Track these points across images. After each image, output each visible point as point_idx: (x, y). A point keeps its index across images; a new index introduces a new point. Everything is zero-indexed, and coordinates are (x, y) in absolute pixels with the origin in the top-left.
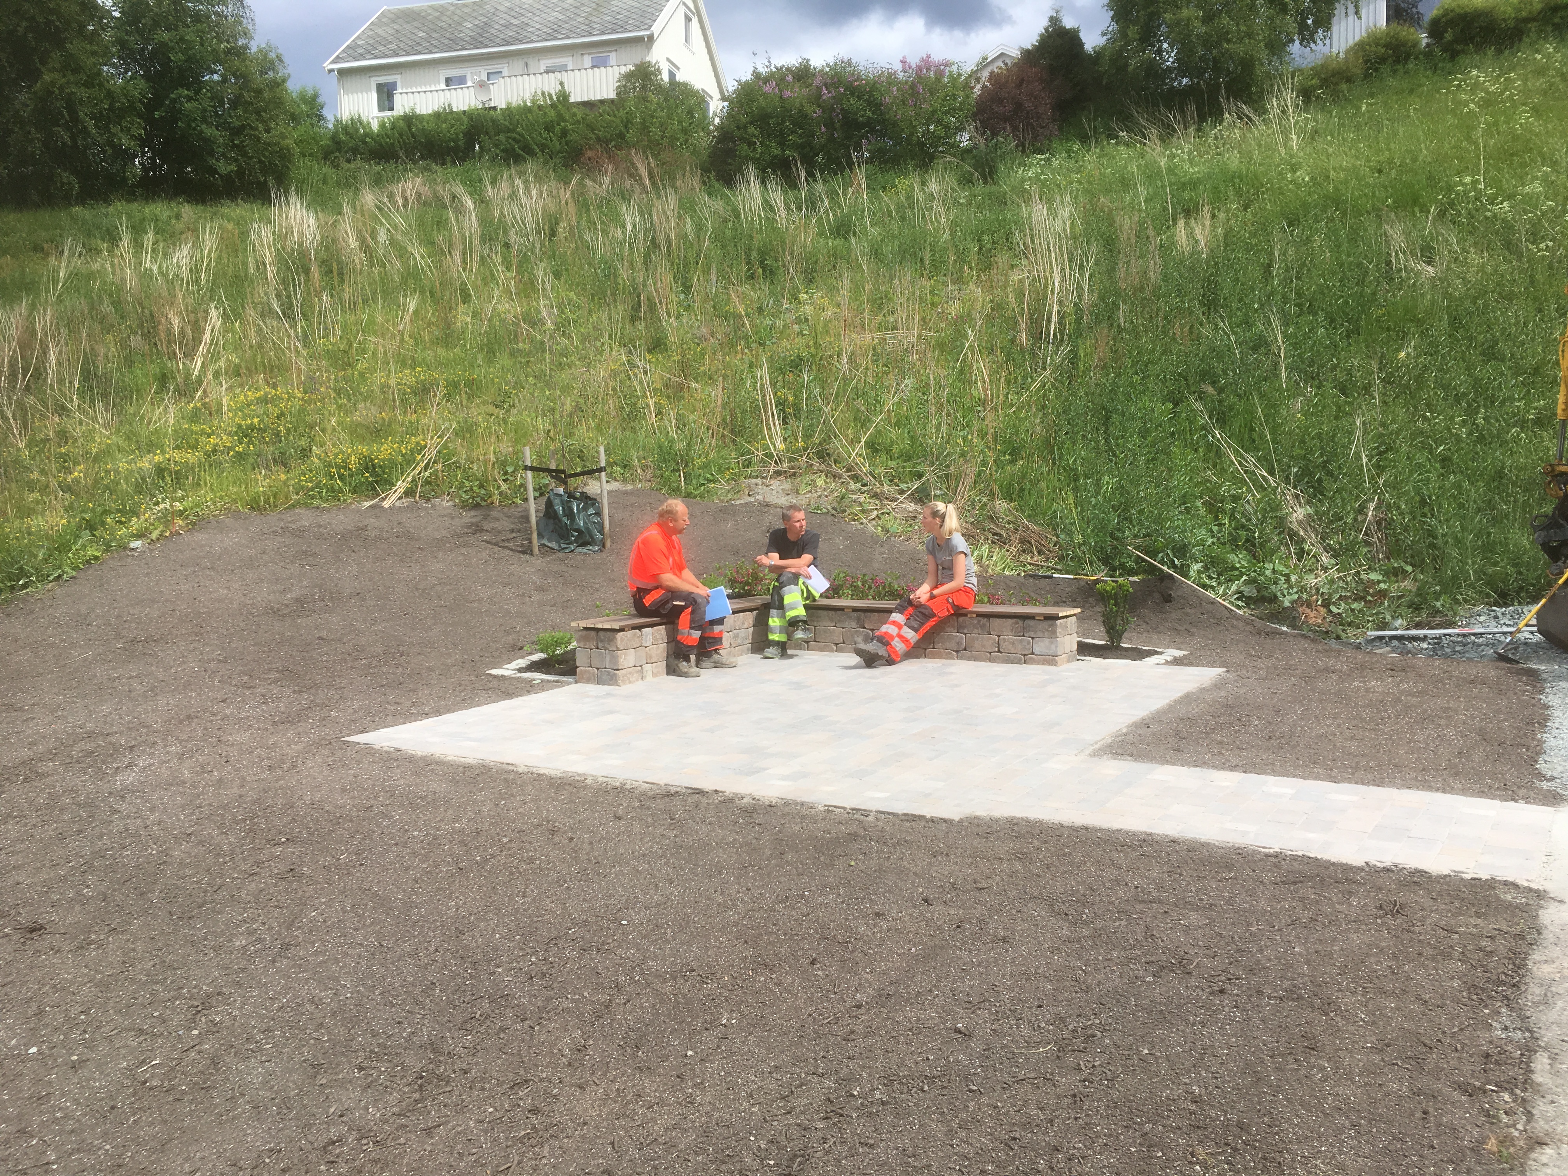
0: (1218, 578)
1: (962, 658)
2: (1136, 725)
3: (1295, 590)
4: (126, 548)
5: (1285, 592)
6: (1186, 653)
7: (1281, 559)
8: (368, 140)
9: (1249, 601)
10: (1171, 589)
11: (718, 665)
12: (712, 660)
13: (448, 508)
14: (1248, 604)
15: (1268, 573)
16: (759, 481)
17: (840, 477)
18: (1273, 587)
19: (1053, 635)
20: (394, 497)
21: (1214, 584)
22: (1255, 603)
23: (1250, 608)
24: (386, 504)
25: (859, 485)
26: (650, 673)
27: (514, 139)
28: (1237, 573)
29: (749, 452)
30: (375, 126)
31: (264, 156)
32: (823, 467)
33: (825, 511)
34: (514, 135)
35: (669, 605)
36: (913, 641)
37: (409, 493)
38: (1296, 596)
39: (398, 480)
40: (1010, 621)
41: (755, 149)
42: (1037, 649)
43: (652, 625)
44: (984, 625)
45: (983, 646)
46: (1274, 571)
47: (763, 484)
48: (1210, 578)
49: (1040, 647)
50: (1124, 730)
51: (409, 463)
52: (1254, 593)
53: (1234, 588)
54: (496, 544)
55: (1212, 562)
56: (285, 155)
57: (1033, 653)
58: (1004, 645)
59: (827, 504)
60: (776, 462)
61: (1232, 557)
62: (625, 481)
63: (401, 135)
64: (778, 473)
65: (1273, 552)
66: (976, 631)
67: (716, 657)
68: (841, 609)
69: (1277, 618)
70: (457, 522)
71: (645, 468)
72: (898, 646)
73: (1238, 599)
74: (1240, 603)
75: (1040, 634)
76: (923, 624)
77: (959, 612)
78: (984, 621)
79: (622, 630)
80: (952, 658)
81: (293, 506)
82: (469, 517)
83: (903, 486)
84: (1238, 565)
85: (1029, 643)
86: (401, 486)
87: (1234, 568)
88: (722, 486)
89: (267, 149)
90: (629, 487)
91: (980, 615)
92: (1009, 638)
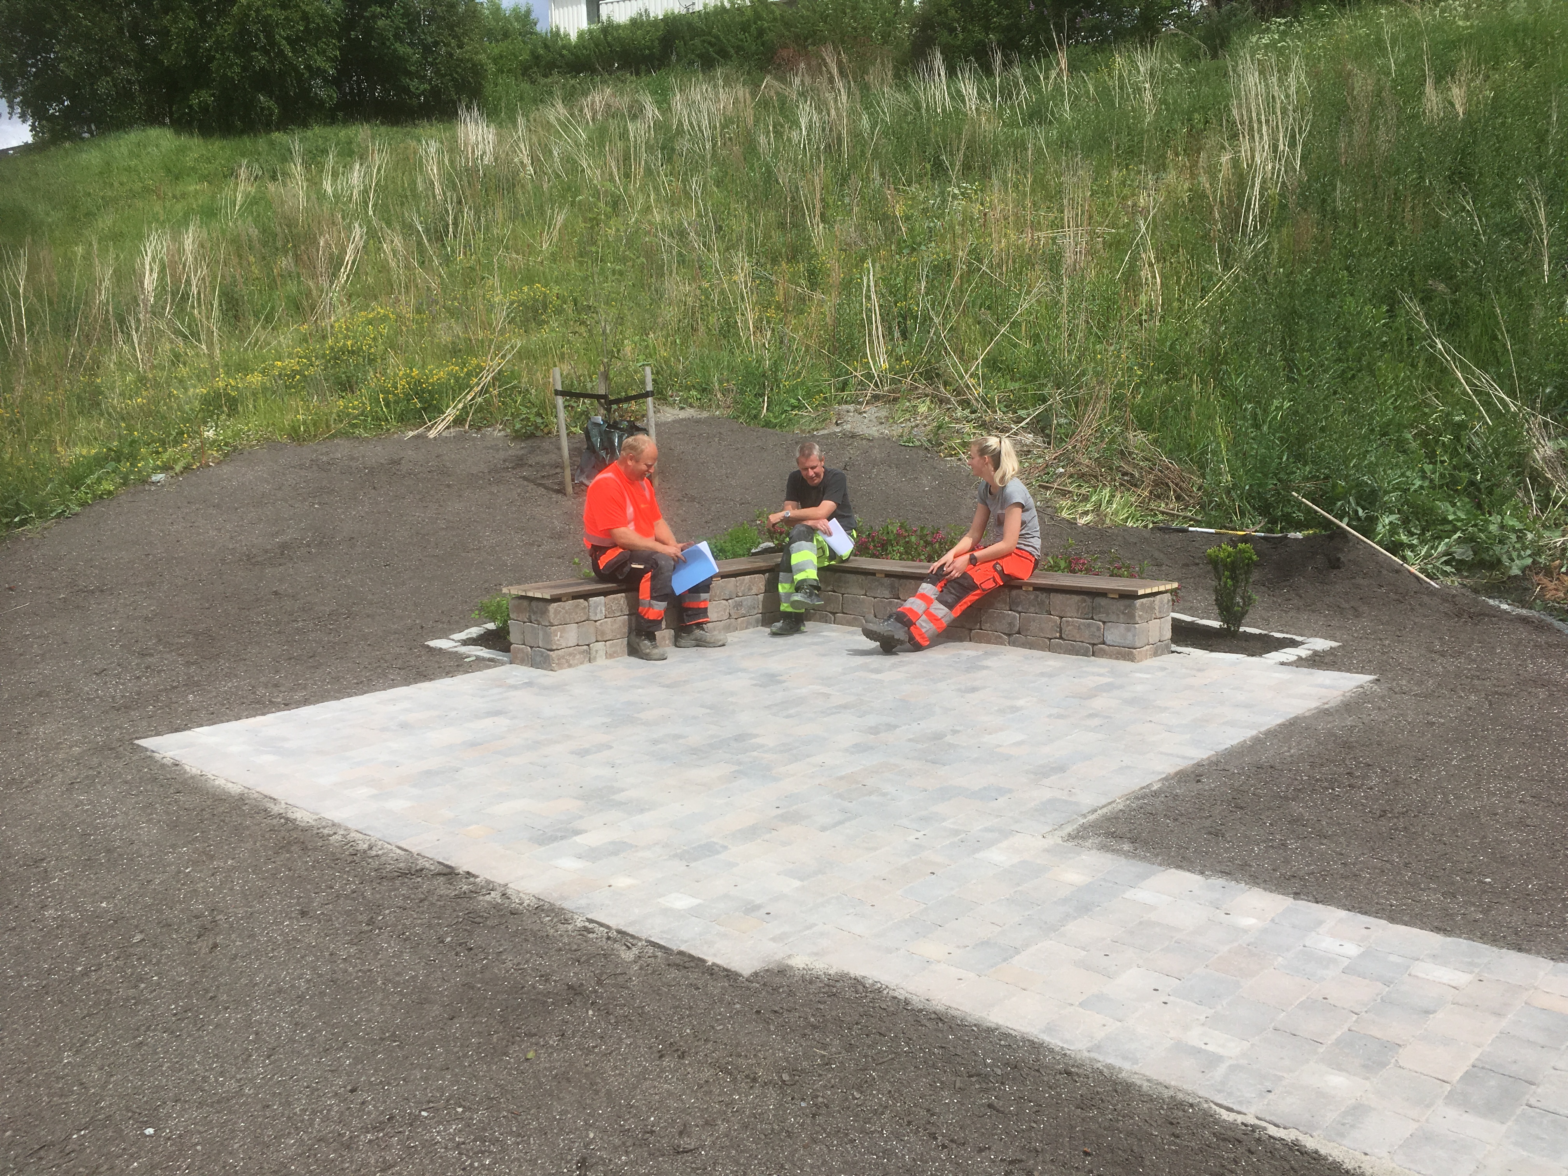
0: (1423, 533)
1: (1013, 644)
2: (1182, 776)
3: (1529, 552)
4: (144, 481)
5: (1514, 555)
6: (1334, 644)
7: (1515, 508)
8: (564, 52)
9: (1460, 566)
10: (1342, 550)
11: (700, 643)
12: (692, 637)
13: (498, 439)
14: (1459, 570)
15: (1493, 528)
16: (851, 407)
17: (948, 401)
18: (1497, 548)
19: (1130, 619)
20: (441, 427)
21: (1415, 542)
22: (1469, 570)
23: (1462, 577)
24: (432, 434)
25: (967, 412)
26: (602, 653)
27: (710, 43)
28: (1448, 527)
29: (847, 373)
30: (573, 37)
31: (457, 73)
32: (929, 390)
33: (918, 443)
34: (709, 38)
35: (626, 570)
36: (945, 622)
37: (458, 421)
38: (1529, 561)
39: (448, 407)
40: (1076, 598)
41: (956, 36)
42: (1109, 638)
43: (605, 593)
44: (1042, 603)
45: (1041, 630)
46: (1502, 527)
47: (856, 410)
48: (1412, 534)
49: (1114, 634)
50: (1155, 787)
51: (461, 389)
52: (1469, 556)
53: (1442, 548)
54: (533, 481)
55: (1415, 513)
56: (477, 70)
57: (1104, 643)
58: (1067, 630)
59: (922, 436)
60: (876, 385)
61: (1443, 506)
62: (701, 407)
63: (597, 46)
64: (876, 398)
65: (1505, 498)
66: (1032, 609)
67: (698, 632)
68: (871, 573)
69: (1499, 591)
70: (502, 455)
71: (725, 392)
72: (925, 626)
73: (1446, 563)
74: (1448, 569)
75: (1113, 618)
76: (959, 599)
77: (1010, 583)
78: (1043, 596)
79: (556, 599)
80: (1002, 644)
81: (334, 436)
82: (516, 449)
83: (1022, 413)
84: (1451, 518)
85: (1099, 629)
86: (451, 413)
87: (1445, 521)
88: (808, 413)
89: (459, 66)
90: (705, 414)
91: (1038, 588)
92: (1073, 620)
